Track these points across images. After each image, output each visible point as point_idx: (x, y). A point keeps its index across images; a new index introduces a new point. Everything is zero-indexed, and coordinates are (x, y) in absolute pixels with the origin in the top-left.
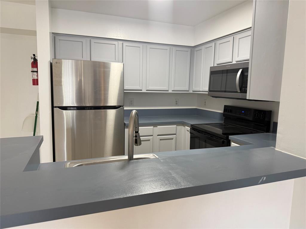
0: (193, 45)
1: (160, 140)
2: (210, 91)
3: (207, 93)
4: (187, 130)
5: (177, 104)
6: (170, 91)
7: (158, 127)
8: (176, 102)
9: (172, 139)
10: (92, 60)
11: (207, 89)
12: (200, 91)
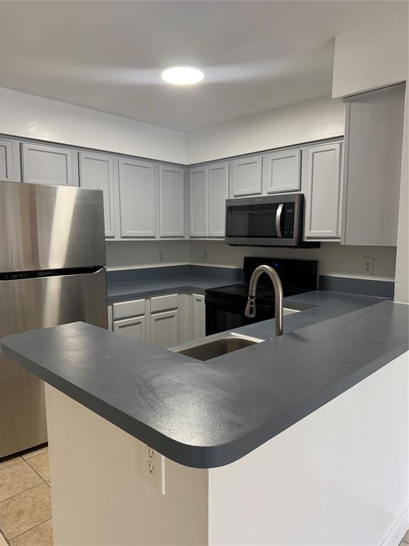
0: (187, 164)
1: (156, 320)
2: (228, 235)
3: (223, 239)
4: (197, 300)
5: (161, 260)
6: (158, 238)
7: (152, 298)
8: (161, 255)
9: (173, 316)
10: (26, 181)
11: (222, 233)
12: (206, 237)
